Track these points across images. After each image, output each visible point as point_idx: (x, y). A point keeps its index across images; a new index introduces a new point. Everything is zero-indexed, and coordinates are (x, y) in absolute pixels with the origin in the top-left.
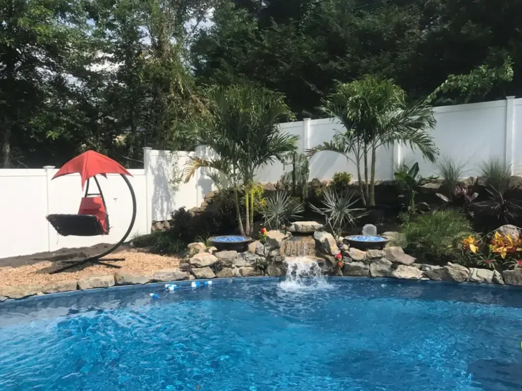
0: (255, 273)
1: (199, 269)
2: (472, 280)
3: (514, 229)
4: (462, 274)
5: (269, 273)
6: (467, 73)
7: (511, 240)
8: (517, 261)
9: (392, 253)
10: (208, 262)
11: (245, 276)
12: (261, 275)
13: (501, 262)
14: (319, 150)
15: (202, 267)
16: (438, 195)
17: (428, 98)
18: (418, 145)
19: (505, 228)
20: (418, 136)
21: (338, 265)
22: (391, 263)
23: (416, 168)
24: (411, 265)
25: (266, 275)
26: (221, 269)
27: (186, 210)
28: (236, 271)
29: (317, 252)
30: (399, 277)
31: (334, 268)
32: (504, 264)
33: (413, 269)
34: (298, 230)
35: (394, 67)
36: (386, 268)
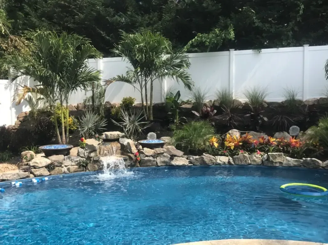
0: (79, 170)
1: (37, 169)
2: (217, 163)
3: (237, 132)
4: (211, 160)
5: (89, 169)
6: (208, 33)
7: (236, 139)
8: (240, 151)
9: (170, 150)
10: (44, 164)
11: (72, 173)
12: (83, 171)
13: (232, 151)
14: (114, 81)
15: (39, 168)
16: (193, 112)
17: (184, 48)
18: (182, 79)
19: (232, 131)
20: (181, 74)
21: (137, 160)
22: (170, 156)
23: (179, 94)
24: (181, 156)
25: (87, 170)
26: (54, 169)
27: (6, 127)
28: (65, 169)
29: (122, 152)
30: (175, 165)
31: (134, 162)
32: (233, 153)
33: (183, 159)
34: (108, 138)
35: (161, 24)
36: (167, 160)
